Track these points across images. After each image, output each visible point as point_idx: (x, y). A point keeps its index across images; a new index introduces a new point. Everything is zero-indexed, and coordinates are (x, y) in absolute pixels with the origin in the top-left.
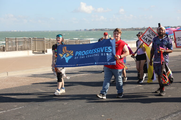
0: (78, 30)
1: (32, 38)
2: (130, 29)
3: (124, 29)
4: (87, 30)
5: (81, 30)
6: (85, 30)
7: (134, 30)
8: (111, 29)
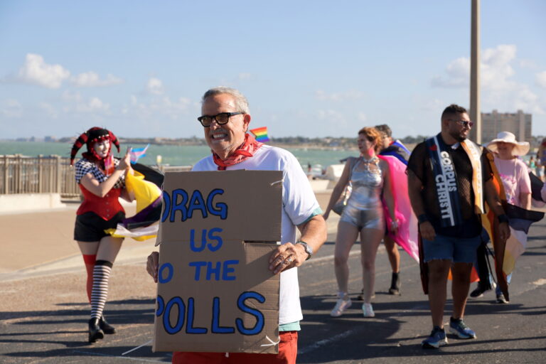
0: (25, 140)
1: (59, 157)
2: (187, 140)
3: (170, 140)
4: (54, 141)
5: (33, 139)
6: (48, 139)
7: (201, 145)
8: (128, 139)
